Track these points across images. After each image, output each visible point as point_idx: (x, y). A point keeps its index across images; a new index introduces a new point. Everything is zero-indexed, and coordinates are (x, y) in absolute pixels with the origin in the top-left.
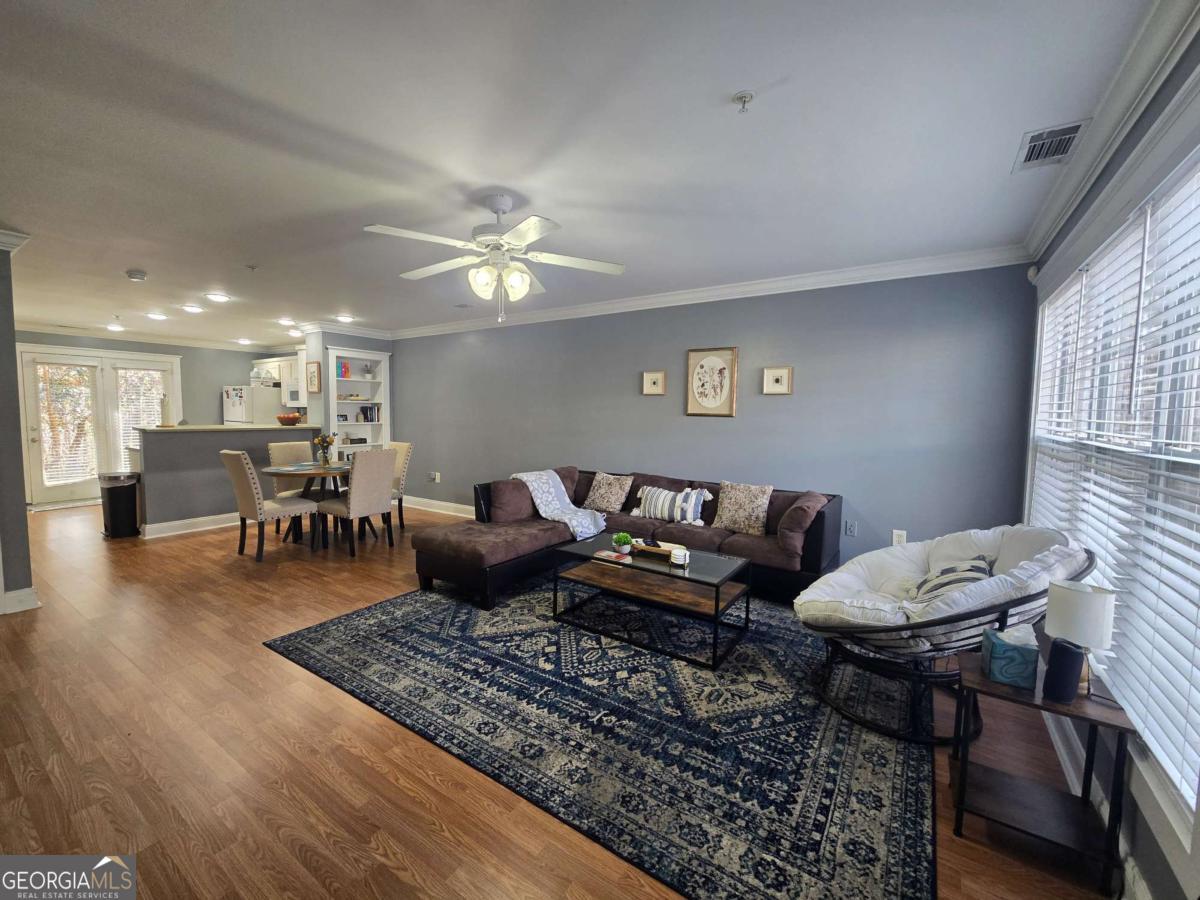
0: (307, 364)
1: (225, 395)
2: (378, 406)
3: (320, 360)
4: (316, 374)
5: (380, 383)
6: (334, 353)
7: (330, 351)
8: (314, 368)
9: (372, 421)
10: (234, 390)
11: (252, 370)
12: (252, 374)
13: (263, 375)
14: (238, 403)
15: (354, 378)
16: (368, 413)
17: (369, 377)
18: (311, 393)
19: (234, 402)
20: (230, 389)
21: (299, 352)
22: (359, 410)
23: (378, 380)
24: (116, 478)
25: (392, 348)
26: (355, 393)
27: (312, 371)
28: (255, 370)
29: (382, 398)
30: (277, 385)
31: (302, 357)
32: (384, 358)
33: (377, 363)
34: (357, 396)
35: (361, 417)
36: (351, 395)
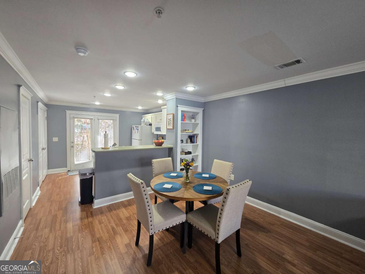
0: (167, 115)
1: (133, 129)
2: (197, 135)
3: (174, 112)
4: (172, 120)
5: (198, 124)
6: (181, 108)
7: (179, 107)
8: (171, 117)
9: (194, 143)
10: (136, 127)
11: (142, 119)
12: (142, 120)
13: (146, 121)
14: (137, 132)
15: (187, 121)
16: (192, 139)
17: (193, 121)
18: (168, 130)
19: (135, 132)
20: (134, 126)
21: (163, 110)
22: (187, 137)
23: (197, 122)
24: (85, 174)
25: (204, 106)
26: (187, 129)
27: (169, 118)
28: (143, 119)
29: (198, 131)
30: (151, 125)
31: (164, 112)
32: (200, 111)
33: (197, 113)
34: (188, 130)
35: (189, 140)
36: (186, 130)
